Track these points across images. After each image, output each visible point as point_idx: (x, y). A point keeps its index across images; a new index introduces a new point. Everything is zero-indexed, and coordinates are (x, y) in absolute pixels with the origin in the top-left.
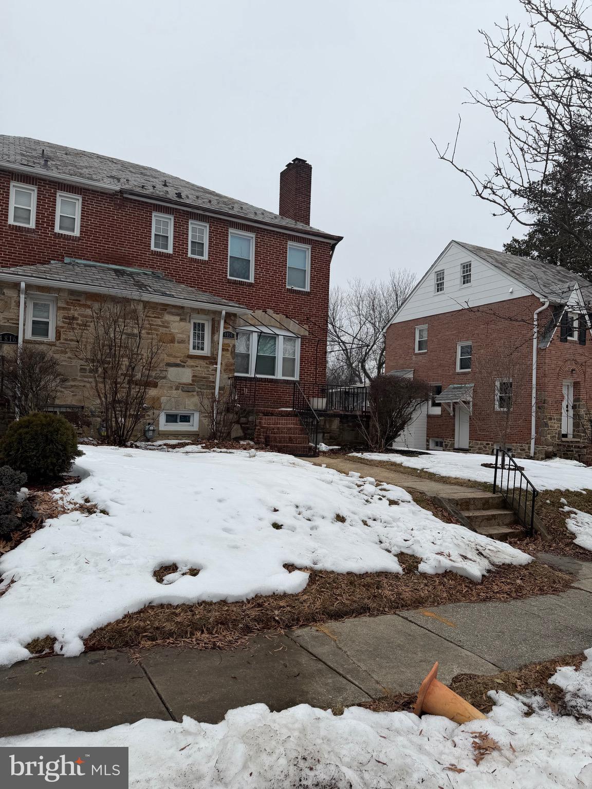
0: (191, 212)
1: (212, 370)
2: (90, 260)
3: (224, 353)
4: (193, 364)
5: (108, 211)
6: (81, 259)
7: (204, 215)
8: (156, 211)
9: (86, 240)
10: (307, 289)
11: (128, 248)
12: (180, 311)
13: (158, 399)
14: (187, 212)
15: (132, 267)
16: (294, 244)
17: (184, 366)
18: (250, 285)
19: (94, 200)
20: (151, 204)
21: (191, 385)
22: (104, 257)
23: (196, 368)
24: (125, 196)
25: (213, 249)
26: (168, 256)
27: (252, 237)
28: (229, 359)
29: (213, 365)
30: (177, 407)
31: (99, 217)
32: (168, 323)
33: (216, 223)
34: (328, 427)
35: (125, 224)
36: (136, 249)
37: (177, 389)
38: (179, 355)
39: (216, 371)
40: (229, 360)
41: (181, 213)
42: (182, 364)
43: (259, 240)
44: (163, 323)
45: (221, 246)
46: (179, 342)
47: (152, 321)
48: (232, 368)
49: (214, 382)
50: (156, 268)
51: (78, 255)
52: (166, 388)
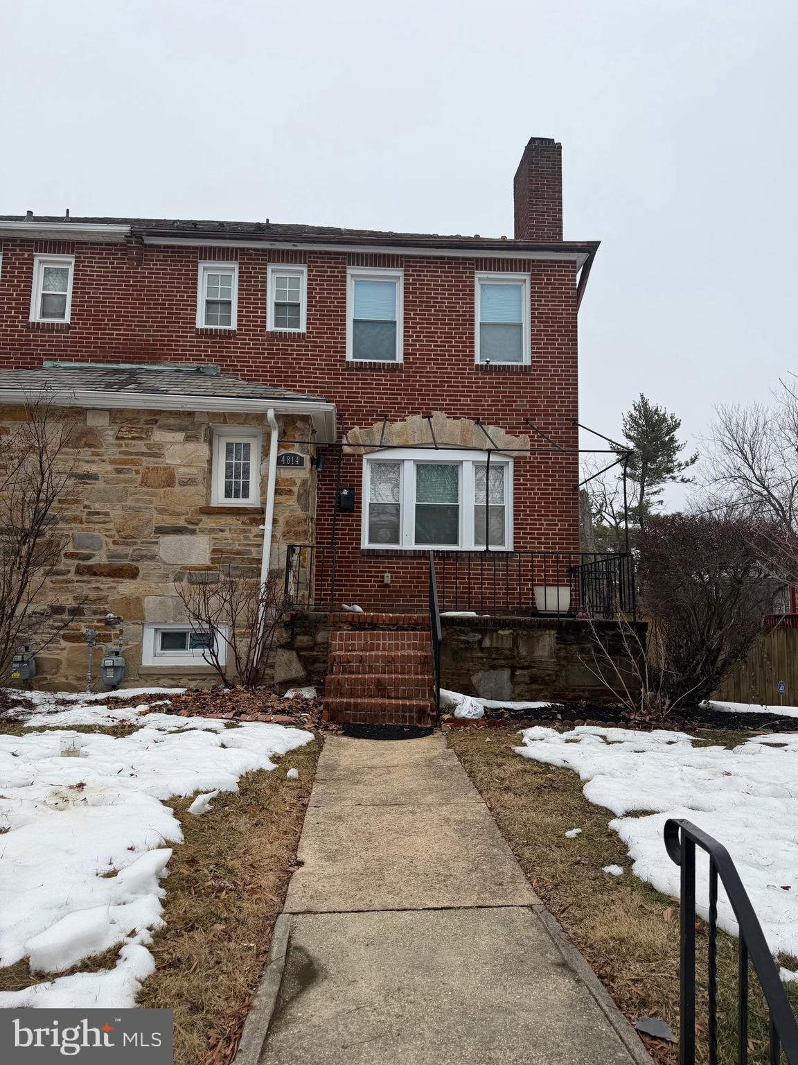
0: (270, 250)
1: (256, 536)
2: (87, 361)
3: (282, 498)
4: (213, 525)
5: (119, 272)
6: (71, 360)
7: (296, 251)
8: (205, 259)
9: (79, 328)
10: (527, 361)
11: (154, 331)
12: (186, 422)
13: (139, 601)
14: (264, 250)
15: (160, 363)
16: (490, 276)
17: (193, 532)
18: (395, 368)
19: (95, 258)
20: (196, 248)
21: (209, 568)
22: (111, 352)
23: (221, 534)
24: (149, 241)
25: (316, 311)
26: (228, 335)
27: (398, 278)
28: (293, 511)
29: (258, 525)
30: (179, 617)
31: (103, 285)
32: (160, 446)
33: (321, 262)
34: (523, 652)
35: (148, 291)
36: (168, 332)
37: (178, 578)
38: (179, 509)
39: (262, 536)
40: (295, 512)
41: (251, 255)
42: (190, 527)
43: (411, 278)
44: (150, 449)
45: (331, 302)
46: (183, 484)
47: (127, 445)
48: (300, 529)
49: (259, 561)
50: (204, 360)
51: (67, 355)
52: (155, 579)
